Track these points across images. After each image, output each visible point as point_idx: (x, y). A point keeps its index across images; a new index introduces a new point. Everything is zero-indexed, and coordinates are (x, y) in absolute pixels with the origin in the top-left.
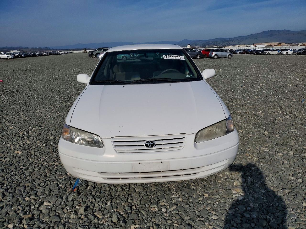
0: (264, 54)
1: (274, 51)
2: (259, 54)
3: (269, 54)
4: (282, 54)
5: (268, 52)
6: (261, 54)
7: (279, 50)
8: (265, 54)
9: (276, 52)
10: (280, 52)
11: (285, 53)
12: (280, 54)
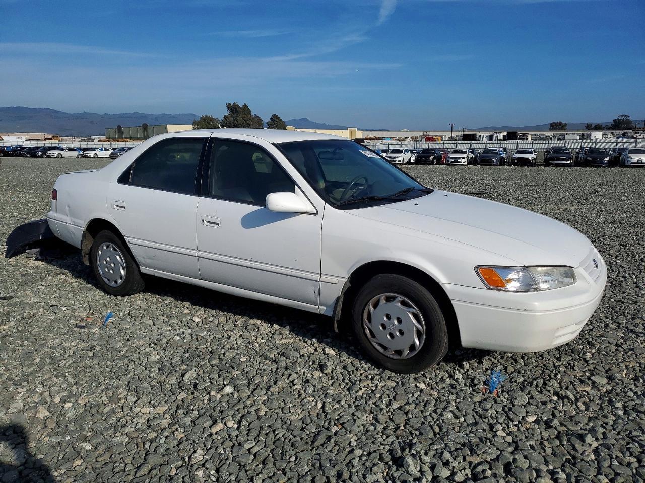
0: (49, 157)
1: (70, 150)
2: (38, 157)
3: (62, 158)
4: (86, 157)
5: (58, 152)
6: (42, 157)
7: (79, 149)
8: (53, 157)
9: (75, 154)
10: (81, 153)
11: (91, 154)
12: (84, 157)
